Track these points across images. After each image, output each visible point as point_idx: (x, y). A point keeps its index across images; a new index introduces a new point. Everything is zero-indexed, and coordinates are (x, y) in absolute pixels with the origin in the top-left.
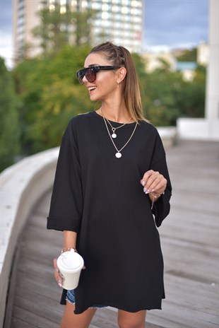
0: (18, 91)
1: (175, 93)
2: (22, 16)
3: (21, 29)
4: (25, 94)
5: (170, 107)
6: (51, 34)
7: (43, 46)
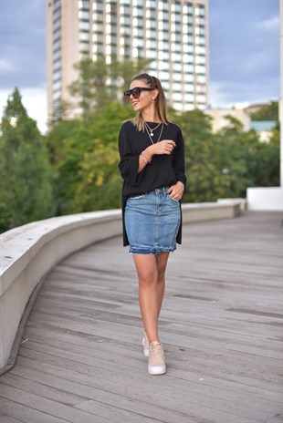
0: (52, 161)
1: (248, 159)
2: (59, 70)
3: (57, 86)
4: (62, 163)
5: (240, 175)
6: (93, 91)
7: (84, 105)
